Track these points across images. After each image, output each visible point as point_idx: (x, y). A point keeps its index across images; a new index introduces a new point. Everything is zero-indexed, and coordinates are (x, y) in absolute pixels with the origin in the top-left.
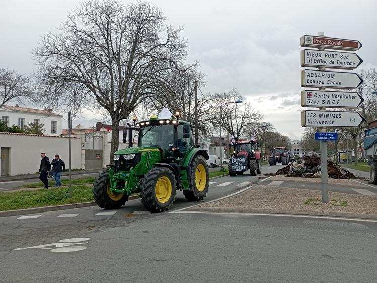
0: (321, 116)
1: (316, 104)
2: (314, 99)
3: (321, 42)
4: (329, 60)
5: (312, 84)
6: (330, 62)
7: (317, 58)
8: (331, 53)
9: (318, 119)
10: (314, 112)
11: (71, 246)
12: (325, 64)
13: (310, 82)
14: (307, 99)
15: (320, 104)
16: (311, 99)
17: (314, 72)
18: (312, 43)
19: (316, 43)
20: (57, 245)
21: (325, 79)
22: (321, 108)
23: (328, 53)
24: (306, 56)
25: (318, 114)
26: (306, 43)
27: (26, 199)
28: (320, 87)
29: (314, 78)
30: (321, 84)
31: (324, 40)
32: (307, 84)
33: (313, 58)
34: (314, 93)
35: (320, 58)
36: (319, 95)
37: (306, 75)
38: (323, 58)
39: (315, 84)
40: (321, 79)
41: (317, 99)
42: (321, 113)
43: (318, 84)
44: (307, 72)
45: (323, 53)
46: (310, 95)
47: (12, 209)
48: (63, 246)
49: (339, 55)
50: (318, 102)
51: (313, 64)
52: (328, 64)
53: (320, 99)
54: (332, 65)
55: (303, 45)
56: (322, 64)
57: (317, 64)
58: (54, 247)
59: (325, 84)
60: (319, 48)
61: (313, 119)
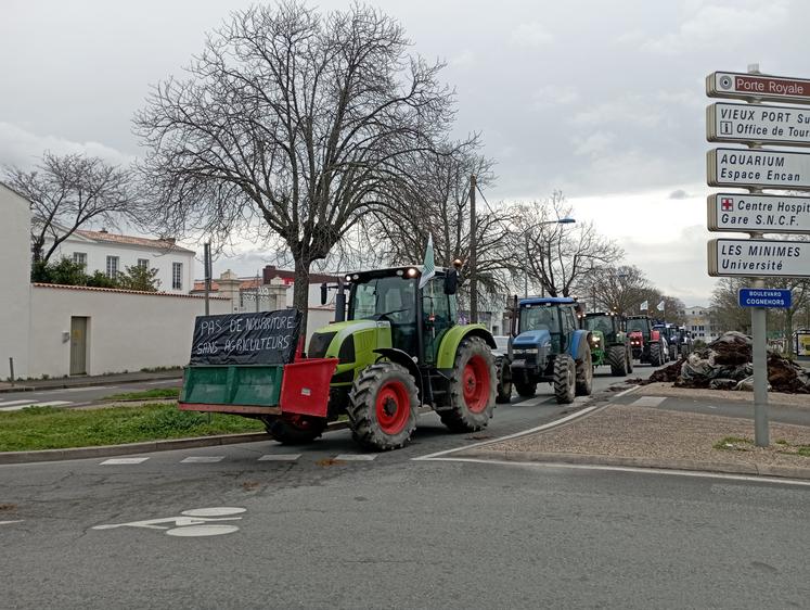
0: (752, 251)
1: (742, 225)
2: (736, 213)
3: (754, 87)
4: (770, 126)
5: (731, 180)
6: (774, 132)
7: (745, 122)
8: (776, 111)
9: (745, 257)
10: (736, 244)
11: (207, 523)
12: (762, 136)
13: (727, 175)
14: (720, 214)
15: (752, 225)
16: (731, 215)
17: (737, 154)
18: (733, 89)
19: (742, 88)
20: (179, 521)
21: (763, 170)
22: (752, 233)
23: (769, 110)
24: (719, 118)
25: (745, 247)
26: (719, 88)
27: (119, 424)
28: (751, 188)
29: (741, 169)
30: (754, 181)
31: (759, 81)
32: (720, 180)
33: (736, 123)
34: (736, 200)
35: (750, 122)
36: (748, 206)
37: (719, 160)
38: (757, 122)
39: (740, 180)
40: (754, 168)
41: (744, 213)
42: (754, 244)
43: (747, 181)
44: (721, 154)
45: (758, 111)
46: (727, 205)
47: (91, 444)
48: (191, 524)
49: (794, 115)
50: (746, 220)
51: (736, 135)
52: (769, 136)
53: (752, 215)
54: (777, 137)
55: (711, 94)
56: (756, 136)
57: (743, 135)
58: (172, 525)
59: (763, 180)
60: (749, 99)
61: (733, 258)
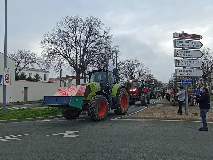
0: (184, 71)
1: (182, 66)
2: (180, 63)
3: (183, 36)
4: (187, 44)
5: (179, 56)
6: (188, 46)
7: (182, 43)
8: (188, 41)
9: (183, 73)
10: (181, 70)
11: (71, 134)
12: (185, 46)
13: (178, 55)
14: (177, 63)
15: (184, 66)
16: (179, 63)
17: (180, 50)
18: (179, 36)
19: (181, 36)
20: (65, 134)
21: (186, 54)
22: (184, 67)
23: (186, 41)
24: (176, 43)
25: (183, 70)
26: (176, 36)
27: (42, 113)
28: (183, 58)
29: (180, 53)
30: (184, 56)
31: (184, 35)
32: (177, 56)
33: (180, 43)
34: (181, 60)
35: (183, 43)
36: (183, 61)
37: (177, 52)
38: (184, 43)
39: (181, 56)
40: (184, 53)
41: (182, 63)
42: (184, 70)
43: (182, 56)
44: (177, 50)
45: (184, 41)
46: (179, 61)
47: (36, 117)
49: (192, 42)
50: (182, 65)
51: (180, 46)
52: (187, 46)
53: (184, 63)
54: (188, 47)
55: (174, 37)
56: (184, 46)
57: (181, 46)
58: (64, 135)
59: (186, 56)
60: (182, 38)
61: (180, 73)
